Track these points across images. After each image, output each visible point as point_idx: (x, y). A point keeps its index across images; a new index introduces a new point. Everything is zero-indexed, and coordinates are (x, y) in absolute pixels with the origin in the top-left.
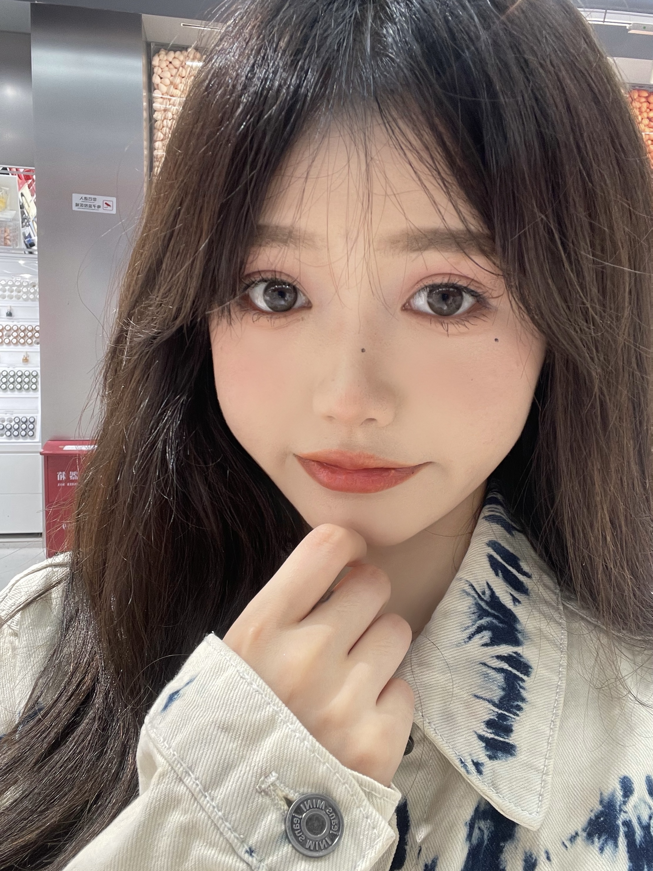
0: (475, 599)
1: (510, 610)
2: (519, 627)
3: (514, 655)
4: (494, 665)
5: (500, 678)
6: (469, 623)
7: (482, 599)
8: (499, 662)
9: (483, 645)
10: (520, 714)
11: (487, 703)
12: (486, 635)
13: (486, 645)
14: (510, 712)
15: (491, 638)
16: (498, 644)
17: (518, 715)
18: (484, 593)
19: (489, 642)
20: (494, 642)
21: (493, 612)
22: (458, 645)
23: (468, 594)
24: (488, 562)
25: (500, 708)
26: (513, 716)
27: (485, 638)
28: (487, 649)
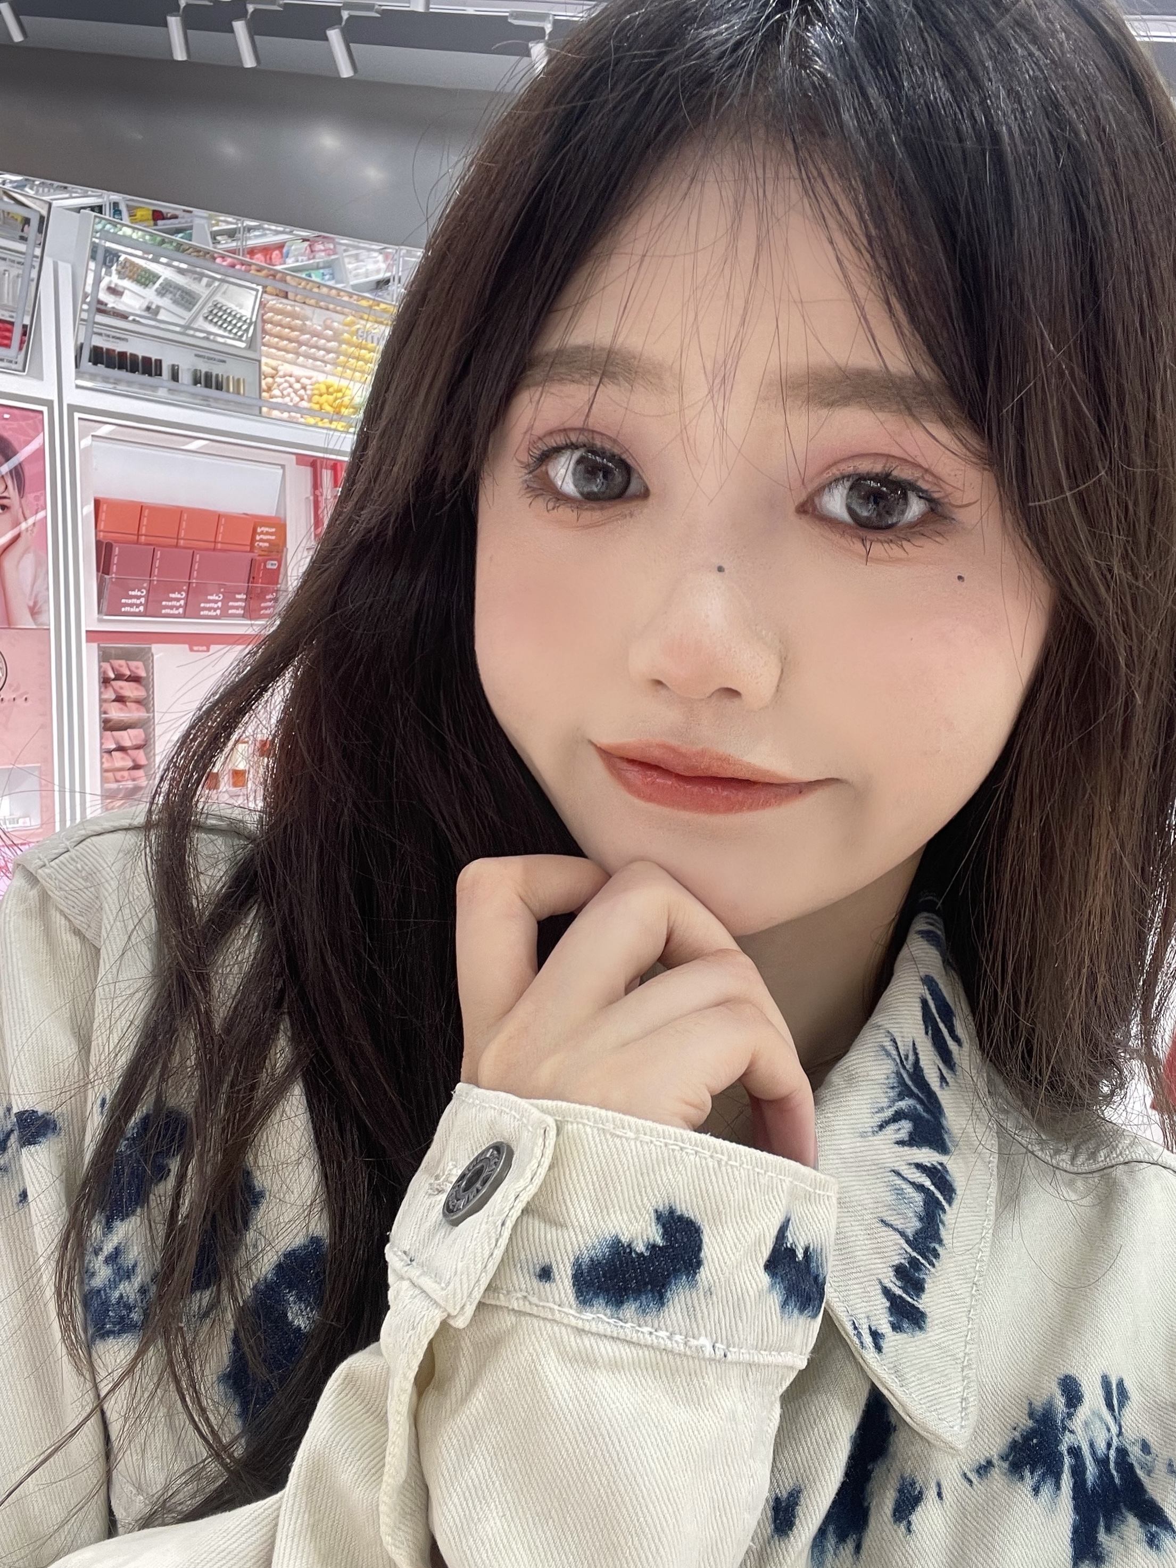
0: (897, 1064)
1: (935, 1093)
2: (944, 1123)
3: (939, 1167)
4: (909, 1177)
5: (918, 1198)
6: (885, 1102)
7: (904, 1067)
8: (919, 1174)
9: (898, 1143)
10: (936, 1264)
11: (898, 1236)
12: (905, 1127)
13: (901, 1143)
14: (925, 1258)
15: (911, 1134)
16: (919, 1146)
17: (934, 1266)
18: (907, 1059)
19: (907, 1139)
20: (913, 1141)
21: (916, 1090)
22: (863, 1135)
23: (888, 1054)
24: (920, 1009)
25: (914, 1249)
26: (928, 1266)
27: (902, 1131)
28: (902, 1149)
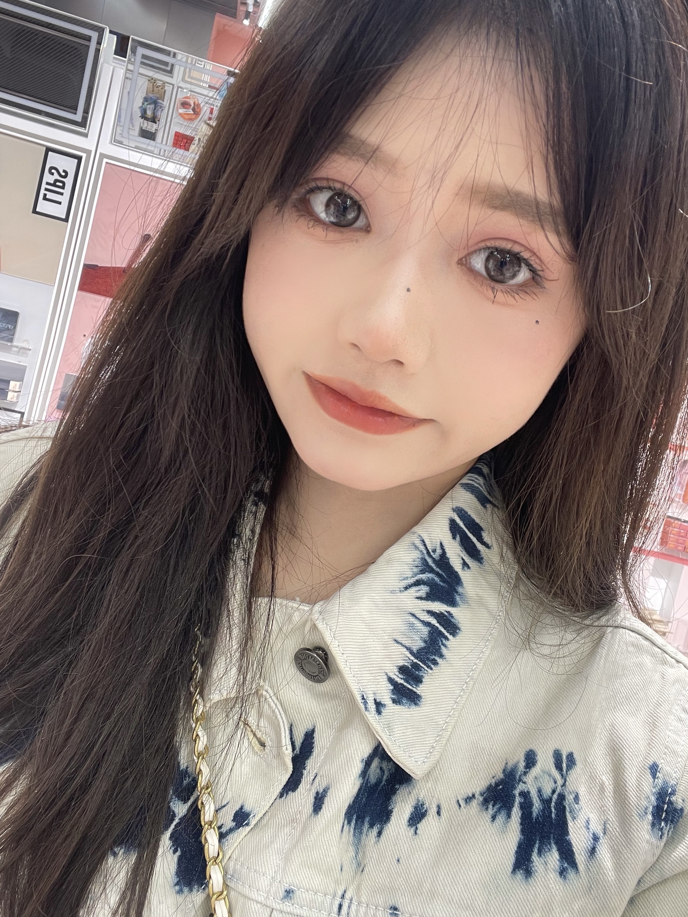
0: (423, 554)
1: (457, 572)
2: (460, 590)
3: (446, 614)
4: (422, 618)
5: (425, 630)
6: (410, 574)
7: (430, 556)
8: (428, 617)
9: (417, 598)
10: (434, 668)
11: (405, 650)
12: (424, 590)
13: (421, 598)
14: (425, 664)
15: (427, 594)
16: (433, 600)
17: (431, 669)
18: (434, 551)
19: (424, 596)
20: (429, 597)
21: (438, 570)
22: (393, 592)
23: (417, 548)
24: (448, 524)
25: (417, 658)
26: (426, 669)
27: (421, 592)
28: (420, 602)
